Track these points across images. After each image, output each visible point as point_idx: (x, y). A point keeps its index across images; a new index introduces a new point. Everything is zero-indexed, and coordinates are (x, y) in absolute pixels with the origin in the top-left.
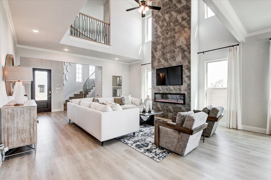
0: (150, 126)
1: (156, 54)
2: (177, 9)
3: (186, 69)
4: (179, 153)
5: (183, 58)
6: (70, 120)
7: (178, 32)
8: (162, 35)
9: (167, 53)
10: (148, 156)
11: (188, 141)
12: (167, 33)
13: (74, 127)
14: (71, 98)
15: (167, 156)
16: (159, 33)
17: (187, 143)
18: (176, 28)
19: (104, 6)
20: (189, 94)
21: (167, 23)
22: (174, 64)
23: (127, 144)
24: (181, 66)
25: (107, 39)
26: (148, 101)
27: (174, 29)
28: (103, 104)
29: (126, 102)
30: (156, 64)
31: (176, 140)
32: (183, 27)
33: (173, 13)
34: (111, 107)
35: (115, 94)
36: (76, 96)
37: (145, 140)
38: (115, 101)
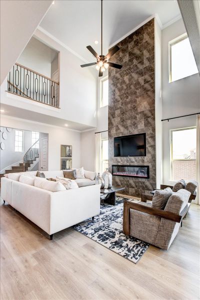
0: (110, 206)
1: (114, 120)
2: (138, 70)
3: (150, 137)
4: (160, 247)
5: (145, 125)
6: (4, 202)
7: (140, 96)
8: (121, 99)
9: (126, 119)
10: (118, 254)
11: (173, 231)
12: (127, 97)
13: (10, 211)
14: (7, 172)
15: (144, 251)
16: (117, 97)
17: (172, 232)
18: (138, 91)
19: (52, 63)
20: (154, 166)
21: (127, 86)
22: (136, 132)
23: (86, 234)
24: (144, 135)
25: (56, 101)
26: (107, 175)
27: (135, 93)
28: (52, 180)
29: (78, 176)
30: (114, 131)
31: (155, 229)
32: (146, 90)
33: (134, 75)
34: (64, 184)
35: (63, 166)
36: (15, 169)
37: (108, 227)
38: (65, 175)
